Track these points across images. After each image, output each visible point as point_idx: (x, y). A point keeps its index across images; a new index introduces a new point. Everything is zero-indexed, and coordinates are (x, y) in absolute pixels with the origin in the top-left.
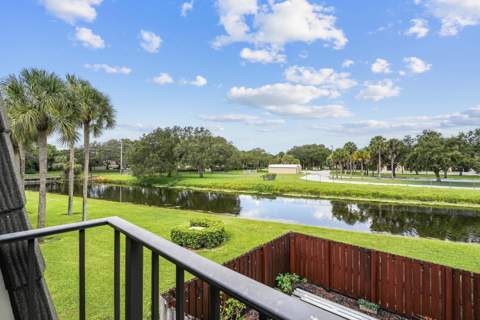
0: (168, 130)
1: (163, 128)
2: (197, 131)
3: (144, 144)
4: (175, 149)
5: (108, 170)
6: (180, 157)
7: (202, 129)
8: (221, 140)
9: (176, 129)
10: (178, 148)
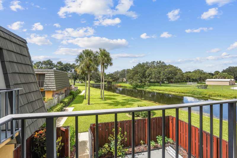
0: (143, 63)
1: (141, 63)
2: (157, 63)
3: (133, 71)
4: (147, 72)
5: (122, 82)
6: (149, 76)
7: (160, 61)
8: (171, 66)
9: (147, 63)
10: (148, 71)
